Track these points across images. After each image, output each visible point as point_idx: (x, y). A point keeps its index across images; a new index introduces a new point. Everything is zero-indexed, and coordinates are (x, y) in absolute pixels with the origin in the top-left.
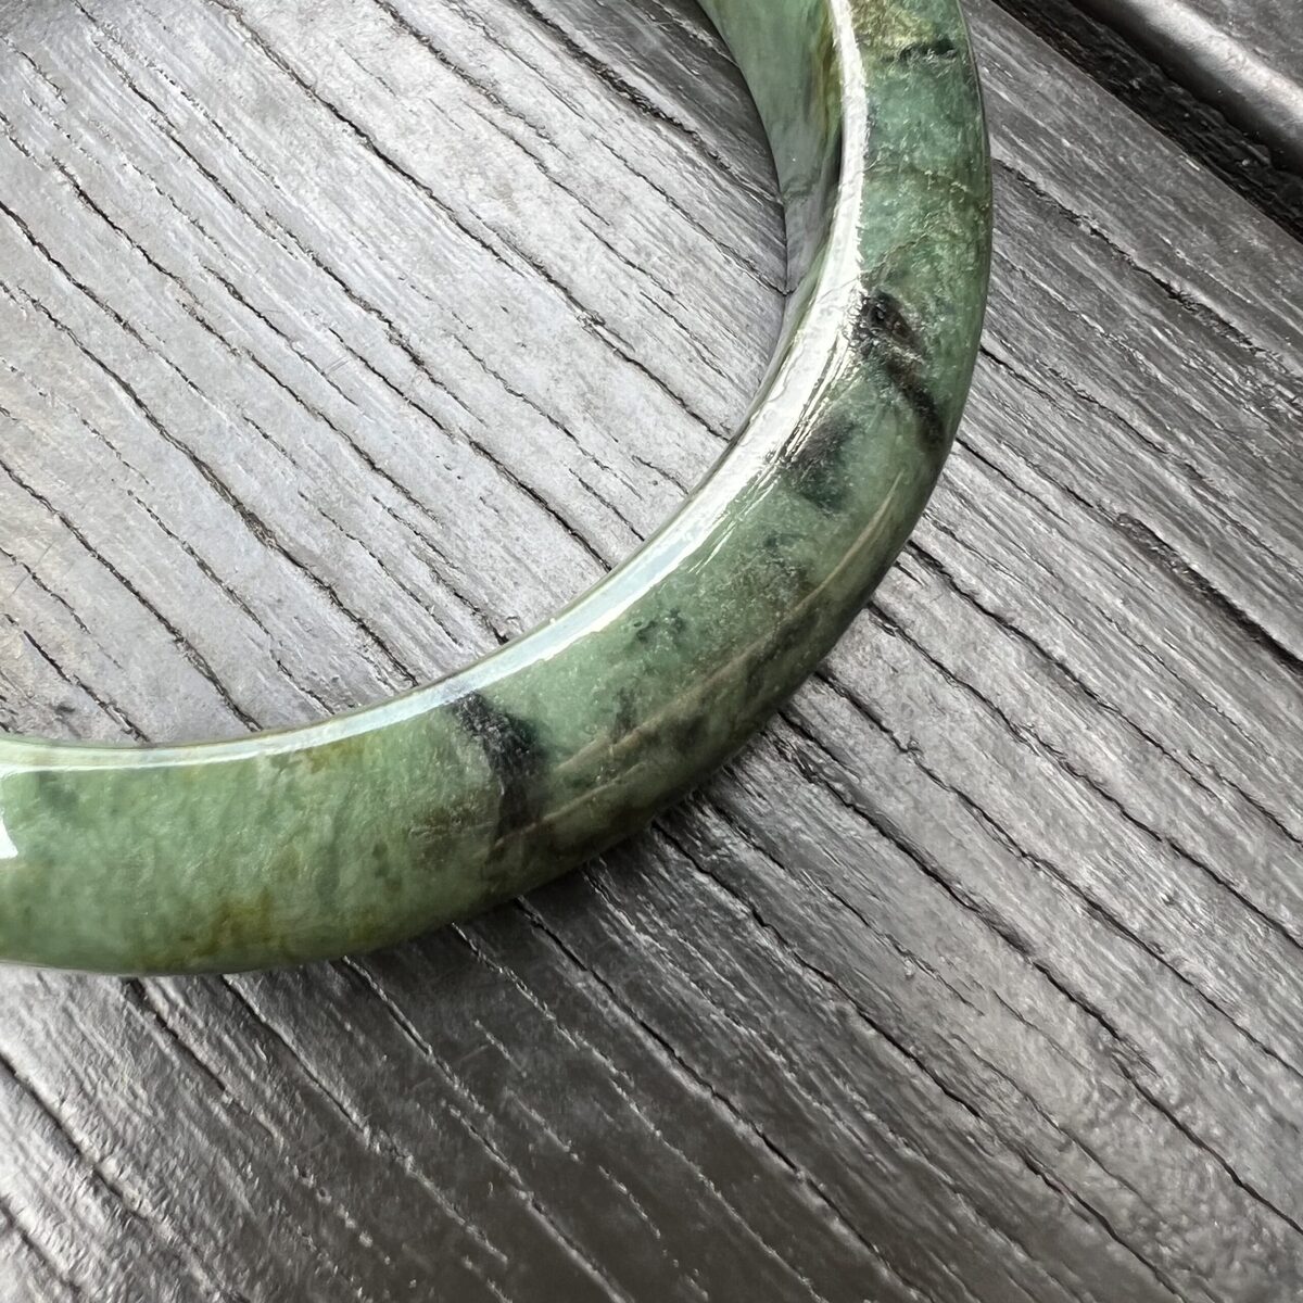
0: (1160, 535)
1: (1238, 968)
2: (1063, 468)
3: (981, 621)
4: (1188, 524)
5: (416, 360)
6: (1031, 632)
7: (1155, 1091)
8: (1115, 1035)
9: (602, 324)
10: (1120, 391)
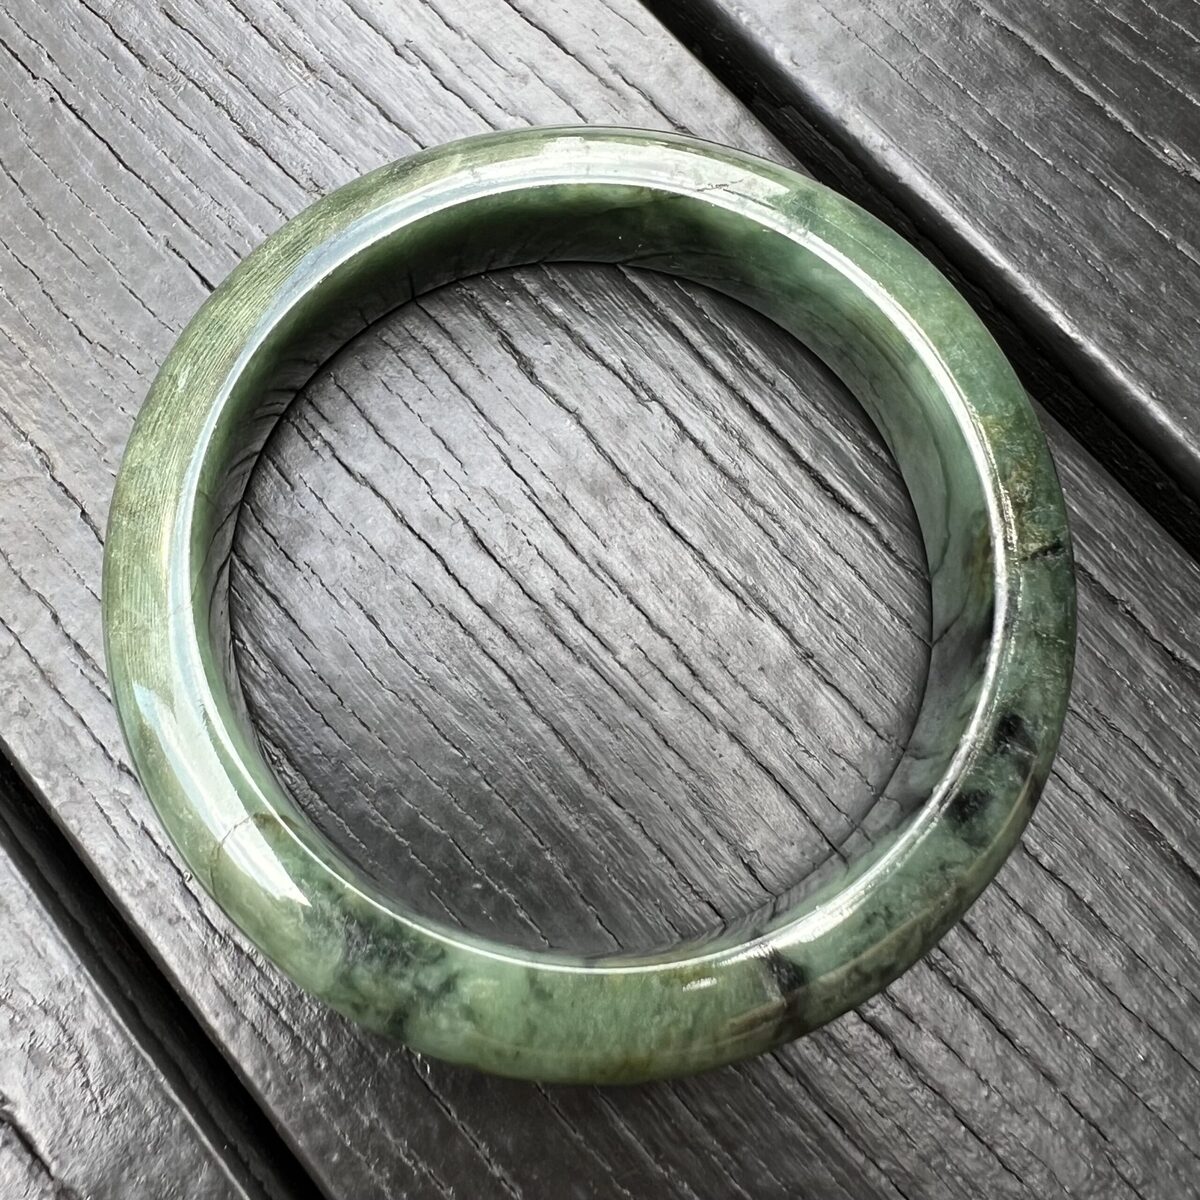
0: (1156, 826)
1: (1183, 1104)
2: (1098, 776)
3: (1041, 874)
4: (1173, 820)
5: (694, 674)
6: (1072, 884)
7: (1127, 1176)
8: (1106, 1139)
9: (812, 657)
10: (1137, 726)
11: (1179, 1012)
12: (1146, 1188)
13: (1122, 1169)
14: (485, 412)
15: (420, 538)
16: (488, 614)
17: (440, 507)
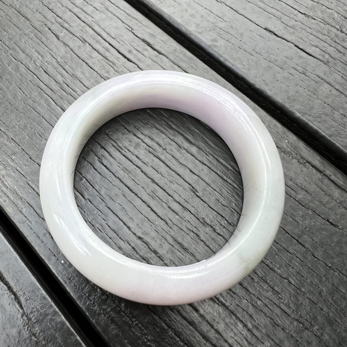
11: (210, 159)
12: (203, 197)
13: (197, 193)
14: (47, 46)
15: (31, 71)
16: (47, 86)
17: (36, 65)
